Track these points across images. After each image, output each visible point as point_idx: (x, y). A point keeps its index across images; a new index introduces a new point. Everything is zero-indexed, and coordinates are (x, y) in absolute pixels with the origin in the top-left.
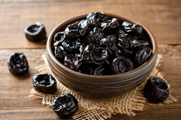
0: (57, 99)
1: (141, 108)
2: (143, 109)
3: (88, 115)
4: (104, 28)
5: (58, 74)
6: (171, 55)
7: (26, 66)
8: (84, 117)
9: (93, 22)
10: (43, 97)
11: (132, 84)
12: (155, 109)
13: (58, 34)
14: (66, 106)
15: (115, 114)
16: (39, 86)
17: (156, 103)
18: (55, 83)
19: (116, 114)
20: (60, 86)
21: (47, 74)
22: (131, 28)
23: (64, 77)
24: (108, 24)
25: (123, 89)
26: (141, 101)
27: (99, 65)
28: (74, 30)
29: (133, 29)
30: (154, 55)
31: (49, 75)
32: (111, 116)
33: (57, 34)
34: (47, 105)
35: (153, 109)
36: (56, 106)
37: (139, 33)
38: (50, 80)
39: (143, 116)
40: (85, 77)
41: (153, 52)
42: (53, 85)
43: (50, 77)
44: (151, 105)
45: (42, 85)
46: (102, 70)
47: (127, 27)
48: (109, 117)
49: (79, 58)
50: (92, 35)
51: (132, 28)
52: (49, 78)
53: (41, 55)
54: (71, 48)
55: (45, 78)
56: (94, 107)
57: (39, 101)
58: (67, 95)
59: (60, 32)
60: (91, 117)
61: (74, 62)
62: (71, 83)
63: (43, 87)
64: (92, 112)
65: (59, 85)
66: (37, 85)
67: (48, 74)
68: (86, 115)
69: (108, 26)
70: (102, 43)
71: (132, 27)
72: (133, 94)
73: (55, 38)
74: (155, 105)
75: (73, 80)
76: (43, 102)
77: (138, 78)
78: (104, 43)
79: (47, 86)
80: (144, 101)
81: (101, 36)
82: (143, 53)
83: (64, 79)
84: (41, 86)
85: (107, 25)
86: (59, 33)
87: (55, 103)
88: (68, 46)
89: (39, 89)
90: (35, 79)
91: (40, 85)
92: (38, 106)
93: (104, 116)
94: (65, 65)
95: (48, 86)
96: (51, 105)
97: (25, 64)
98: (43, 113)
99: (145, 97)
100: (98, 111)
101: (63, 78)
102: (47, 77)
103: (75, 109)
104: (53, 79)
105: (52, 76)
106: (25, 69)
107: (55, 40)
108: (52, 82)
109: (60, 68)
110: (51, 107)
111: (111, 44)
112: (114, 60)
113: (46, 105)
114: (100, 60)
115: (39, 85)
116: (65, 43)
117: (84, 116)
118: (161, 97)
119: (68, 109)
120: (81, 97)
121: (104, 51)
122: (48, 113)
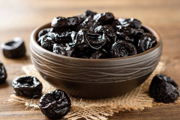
0: (44, 97)
3: (84, 114)
4: (98, 19)
5: (46, 66)
6: (174, 65)
7: (4, 73)
8: (79, 116)
12: (165, 108)
13: (43, 31)
14: (57, 102)
15: (117, 112)
16: (21, 87)
19: (119, 112)
21: (31, 77)
23: (53, 66)
25: (127, 79)
26: (147, 101)
27: (96, 50)
31: (33, 77)
32: (113, 113)
33: (41, 31)
34: (31, 107)
35: (163, 108)
36: (44, 104)
38: (35, 82)
39: (152, 114)
42: (38, 86)
43: (34, 79)
44: (159, 104)
45: (25, 86)
46: (100, 55)
47: (124, 22)
48: (111, 115)
49: (71, 46)
50: (85, 24)
54: (60, 37)
55: (28, 81)
58: (56, 91)
60: (88, 116)
61: (66, 48)
62: (62, 73)
66: (18, 86)
67: (32, 77)
68: (82, 114)
69: (103, 15)
70: (97, 31)
71: (129, 21)
73: (39, 35)
74: (165, 104)
76: (27, 104)
77: (144, 65)
78: (101, 30)
79: (30, 87)
80: (151, 101)
81: (95, 25)
82: (147, 40)
83: (52, 70)
84: (24, 87)
85: (101, 15)
87: (42, 100)
88: (57, 36)
89: (20, 92)
90: (17, 81)
91: (23, 86)
95: (32, 87)
96: (36, 106)
97: (3, 71)
98: (26, 115)
99: (152, 97)
100: (96, 111)
101: (52, 68)
102: (31, 80)
103: (66, 108)
104: (38, 80)
105: (36, 78)
106: (3, 76)
108: (36, 84)
111: (108, 30)
114: (97, 43)
115: (21, 86)
116: (54, 33)
118: (171, 94)
119: (59, 105)
120: (73, 100)
121: (101, 37)
122: (33, 115)
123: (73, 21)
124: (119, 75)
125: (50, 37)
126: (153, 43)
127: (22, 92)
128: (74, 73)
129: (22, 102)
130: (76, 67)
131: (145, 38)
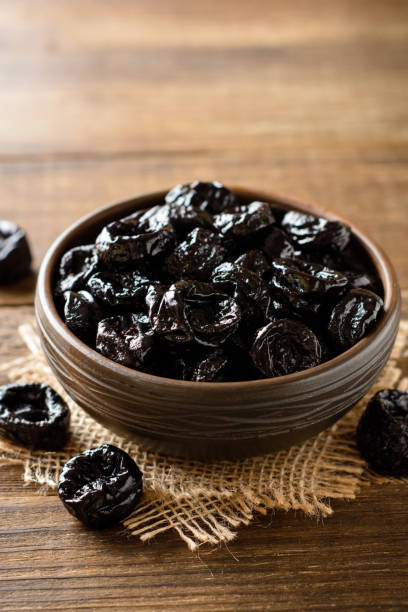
0: (73, 465)
1: (349, 490)
2: (355, 493)
3: (176, 515)
4: (224, 230)
5: (77, 382)
8: (161, 522)
9: (187, 213)
10: (24, 459)
11: (318, 409)
12: (395, 496)
13: (74, 254)
14: (104, 486)
15: (264, 511)
16: (12, 424)
17: (398, 477)
18: (66, 414)
19: (269, 511)
20: (80, 424)
21: (39, 385)
22: (311, 230)
23: (96, 389)
24: (239, 219)
25: (291, 429)
26: (349, 469)
28: (126, 238)
29: (320, 233)
30: (390, 317)
31: (45, 388)
32: (250, 517)
33: (68, 255)
34: (39, 485)
35: (388, 496)
36: (70, 488)
37: (338, 247)
38: (49, 403)
39: (355, 518)
40: (163, 386)
41: (387, 307)
42: (58, 419)
43: (49, 394)
44: (381, 481)
45: (23, 421)
47: (300, 228)
48: (247, 523)
49: (145, 327)
50: (186, 253)
51: (315, 232)
52: (44, 396)
53: (15, 327)
54: (117, 295)
55: (31, 396)
56: (197, 491)
57: (12, 474)
58: (105, 451)
59: (80, 245)
60: (184, 522)
61: (130, 340)
62: (119, 410)
63: (24, 425)
64: (188, 507)
65: (77, 422)
66: (5, 419)
67: (43, 386)
68: (170, 514)
69: (237, 223)
70: (220, 279)
71: (316, 227)
72: (321, 449)
73: (62, 265)
74: (393, 481)
75: (127, 398)
76: (27, 477)
77: (340, 390)
78: (227, 277)
79: (37, 423)
80: (359, 471)
81: (215, 256)
82: (354, 310)
83: (93, 395)
84: (19, 424)
85: (234, 220)
86: (77, 249)
87: (66, 476)
88: (109, 290)
89: (11, 435)
91: (17, 420)
92: (10, 490)
93: (229, 519)
94: (98, 351)
95: (42, 423)
96: (52, 484)
98: (25, 510)
99: (362, 456)
100: (207, 504)
101: (94, 392)
102: (38, 396)
103: (132, 496)
104: (58, 399)
105: (53, 392)
107: (62, 272)
108: (55, 411)
109: (82, 360)
110: (51, 492)
111: (247, 281)
112: (260, 333)
113: (34, 486)
114: (214, 330)
115: (11, 421)
116: (99, 281)
117: (162, 518)
119: (109, 497)
120: (151, 459)
121: (228, 304)
122: (44, 510)
123: (153, 247)
124: (268, 421)
125: (88, 289)
126: (368, 321)
127: (15, 434)
128: (149, 414)
129: (16, 461)
130: (156, 402)
131: (349, 306)
